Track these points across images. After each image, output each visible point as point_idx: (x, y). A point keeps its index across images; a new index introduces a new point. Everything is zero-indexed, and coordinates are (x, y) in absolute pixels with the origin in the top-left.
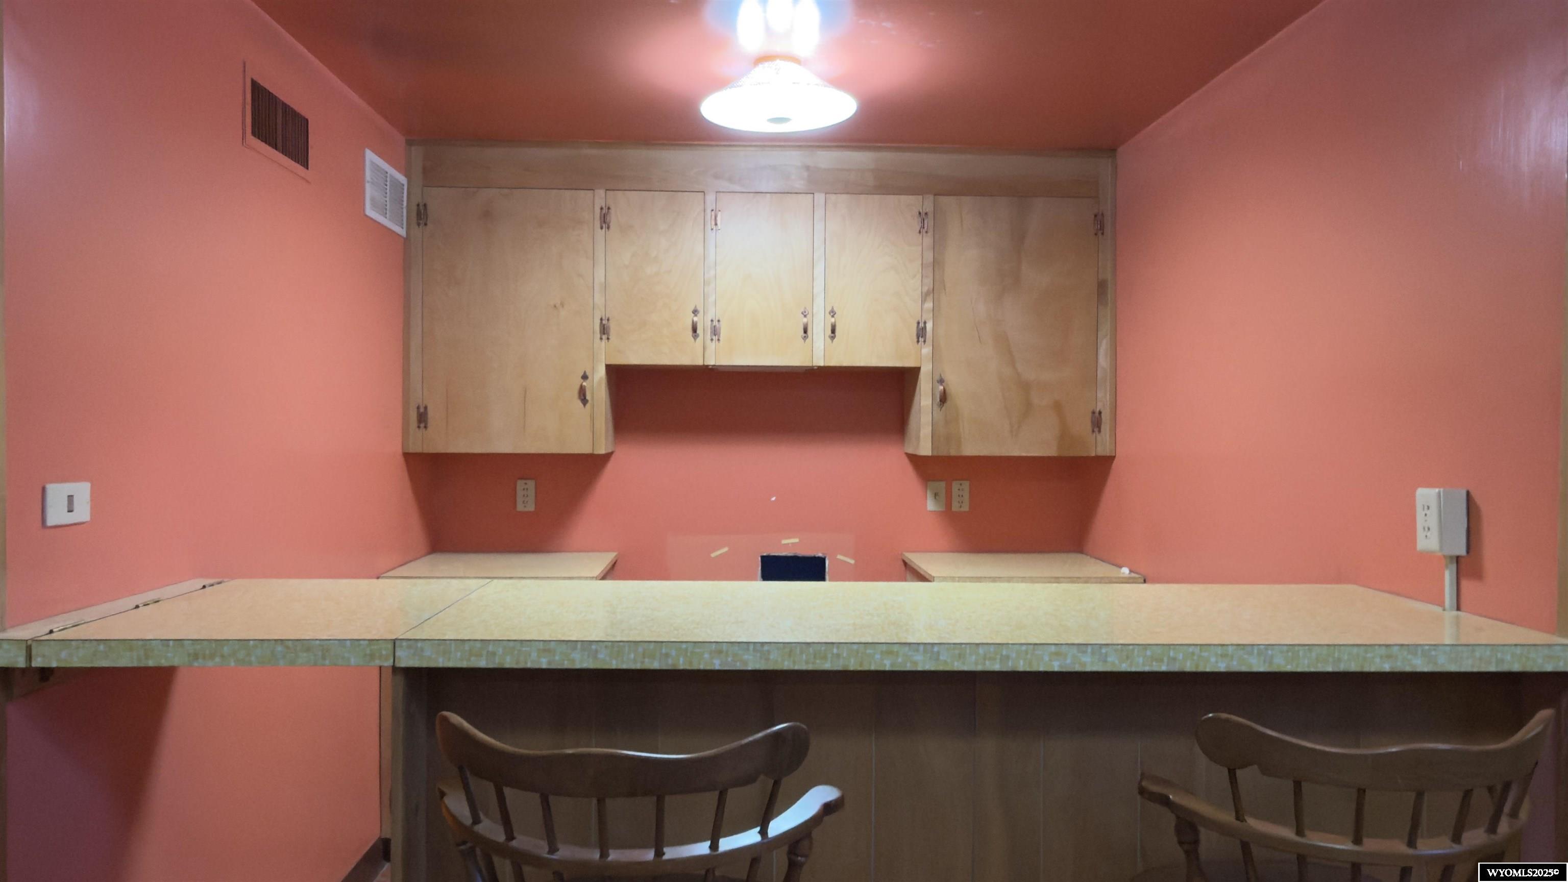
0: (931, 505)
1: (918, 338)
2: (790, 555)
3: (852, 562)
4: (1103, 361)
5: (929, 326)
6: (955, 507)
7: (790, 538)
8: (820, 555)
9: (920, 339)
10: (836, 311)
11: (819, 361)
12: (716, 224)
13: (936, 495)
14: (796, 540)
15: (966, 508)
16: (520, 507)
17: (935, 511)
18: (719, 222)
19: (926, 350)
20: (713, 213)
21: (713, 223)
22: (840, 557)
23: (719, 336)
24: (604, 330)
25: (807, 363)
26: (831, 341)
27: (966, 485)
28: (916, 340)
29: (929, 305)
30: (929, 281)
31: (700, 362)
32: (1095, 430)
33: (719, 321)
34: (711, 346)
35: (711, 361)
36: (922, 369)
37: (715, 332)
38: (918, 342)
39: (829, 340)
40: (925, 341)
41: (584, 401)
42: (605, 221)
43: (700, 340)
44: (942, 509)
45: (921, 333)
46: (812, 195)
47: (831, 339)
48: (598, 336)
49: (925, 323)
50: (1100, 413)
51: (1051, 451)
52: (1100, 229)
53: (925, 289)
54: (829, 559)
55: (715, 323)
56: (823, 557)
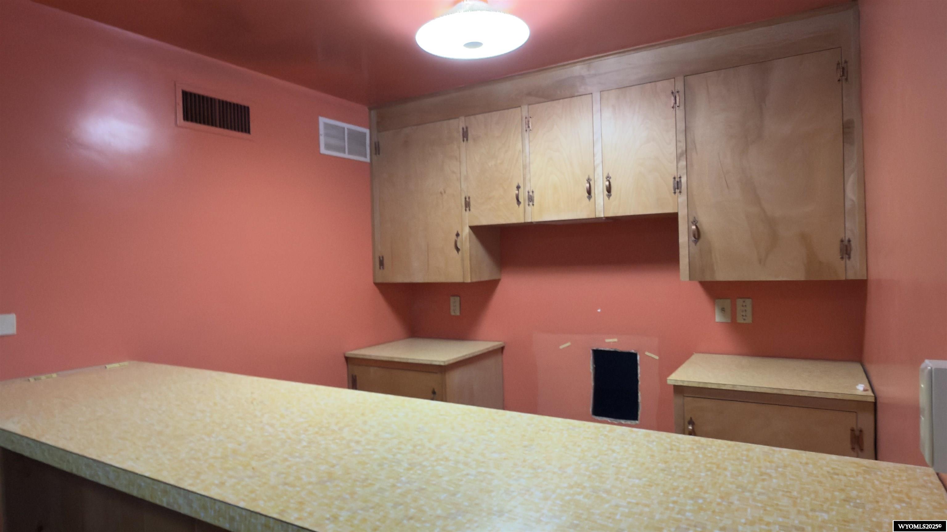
0: (718, 318)
1: (675, 189)
2: (612, 350)
3: (657, 358)
4: (851, 194)
5: (684, 180)
6: (740, 320)
7: (610, 338)
8: (633, 351)
9: (677, 190)
10: (611, 177)
11: (601, 214)
12: (529, 127)
13: (723, 310)
14: (616, 340)
15: (749, 320)
16: (453, 313)
17: (722, 322)
18: (530, 126)
19: (682, 199)
20: (527, 120)
21: (527, 126)
22: (647, 353)
23: (533, 202)
24: (467, 205)
25: (592, 216)
26: (608, 198)
27: (749, 302)
28: (673, 191)
29: (683, 163)
30: (682, 145)
31: (521, 220)
32: (844, 257)
33: (533, 192)
34: (529, 209)
35: (529, 220)
36: (679, 214)
37: (531, 199)
38: (675, 193)
39: (606, 198)
40: (680, 192)
41: (458, 249)
42: (465, 135)
43: (522, 205)
44: (729, 321)
45: (677, 186)
46: (591, 95)
47: (608, 197)
48: (464, 208)
49: (680, 177)
50: (849, 241)
51: (799, 276)
52: (843, 75)
53: (679, 151)
54: (640, 355)
55: (531, 193)
56: (635, 353)
